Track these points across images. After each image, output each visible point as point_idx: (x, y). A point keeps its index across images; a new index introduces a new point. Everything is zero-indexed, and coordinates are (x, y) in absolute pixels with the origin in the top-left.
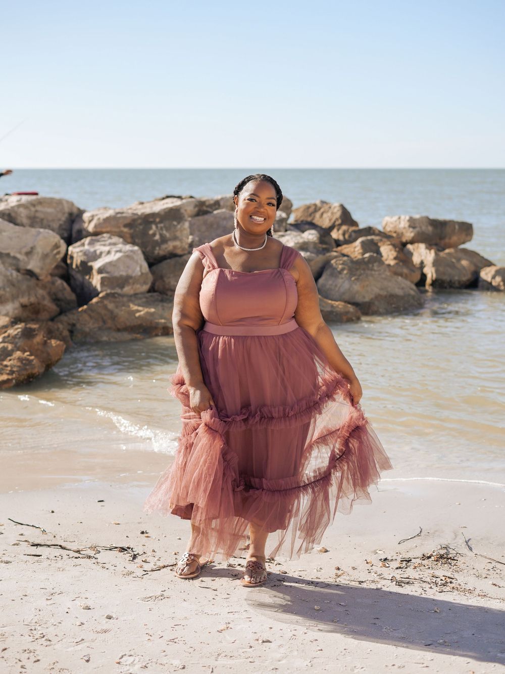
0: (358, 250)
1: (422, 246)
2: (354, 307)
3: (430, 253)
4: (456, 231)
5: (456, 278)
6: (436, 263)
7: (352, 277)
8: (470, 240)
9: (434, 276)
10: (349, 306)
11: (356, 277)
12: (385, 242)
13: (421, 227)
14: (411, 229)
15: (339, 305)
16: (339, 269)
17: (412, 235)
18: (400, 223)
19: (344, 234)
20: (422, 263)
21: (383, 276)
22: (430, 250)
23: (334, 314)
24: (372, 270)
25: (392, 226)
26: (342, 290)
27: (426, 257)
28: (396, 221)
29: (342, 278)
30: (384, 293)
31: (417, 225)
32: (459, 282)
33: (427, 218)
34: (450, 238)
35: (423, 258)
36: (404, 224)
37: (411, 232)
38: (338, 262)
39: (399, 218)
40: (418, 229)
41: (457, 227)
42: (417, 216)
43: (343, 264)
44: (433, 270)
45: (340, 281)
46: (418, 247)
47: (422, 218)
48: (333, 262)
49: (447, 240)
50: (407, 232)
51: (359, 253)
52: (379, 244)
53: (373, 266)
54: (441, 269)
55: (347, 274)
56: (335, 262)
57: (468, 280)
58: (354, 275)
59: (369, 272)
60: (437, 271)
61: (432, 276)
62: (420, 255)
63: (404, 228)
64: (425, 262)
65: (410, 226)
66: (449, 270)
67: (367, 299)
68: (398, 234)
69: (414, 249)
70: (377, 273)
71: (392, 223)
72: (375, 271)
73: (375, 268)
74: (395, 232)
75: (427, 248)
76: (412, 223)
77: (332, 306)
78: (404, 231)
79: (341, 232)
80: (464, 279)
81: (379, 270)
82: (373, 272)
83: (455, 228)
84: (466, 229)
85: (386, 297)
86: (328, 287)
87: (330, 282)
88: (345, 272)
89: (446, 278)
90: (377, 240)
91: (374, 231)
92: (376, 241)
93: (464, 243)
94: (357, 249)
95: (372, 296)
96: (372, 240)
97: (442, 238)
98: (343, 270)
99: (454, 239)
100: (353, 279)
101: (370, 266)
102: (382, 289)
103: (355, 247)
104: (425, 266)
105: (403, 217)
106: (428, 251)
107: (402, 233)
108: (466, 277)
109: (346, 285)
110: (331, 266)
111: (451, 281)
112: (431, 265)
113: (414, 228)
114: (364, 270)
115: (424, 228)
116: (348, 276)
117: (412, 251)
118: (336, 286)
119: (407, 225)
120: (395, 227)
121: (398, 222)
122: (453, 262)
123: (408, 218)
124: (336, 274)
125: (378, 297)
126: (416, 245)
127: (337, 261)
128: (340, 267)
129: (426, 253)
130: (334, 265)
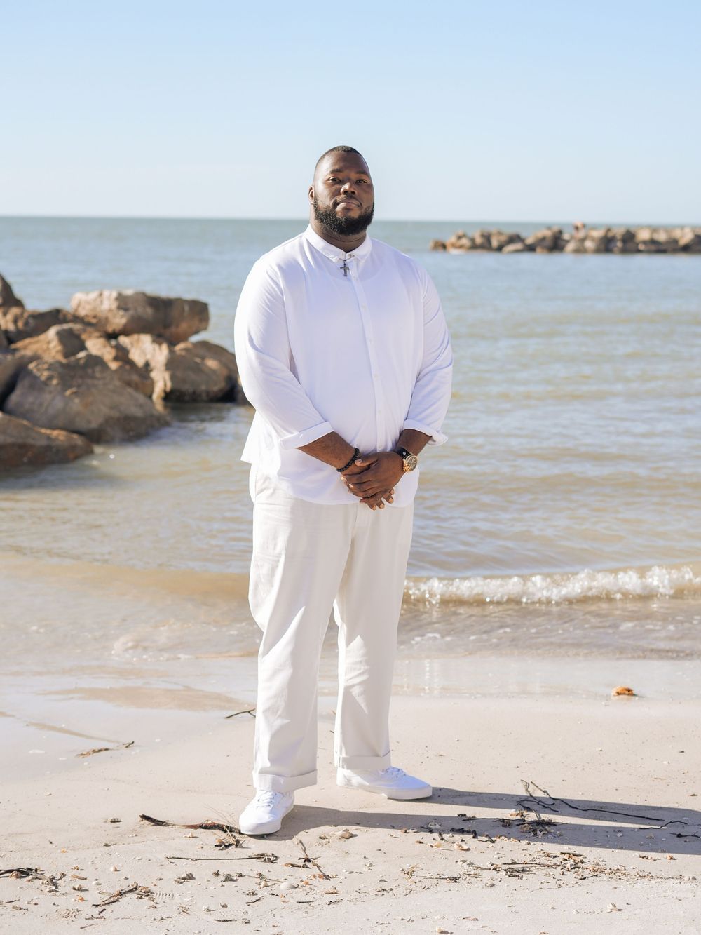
0: (55, 347)
1: (146, 339)
2: (82, 438)
3: (160, 349)
4: (186, 314)
5: (203, 387)
6: (171, 365)
7: (66, 390)
8: (205, 329)
9: (169, 385)
10: (75, 436)
11: (74, 390)
12: (90, 333)
13: (136, 309)
14: (121, 313)
15: (59, 435)
16: (43, 378)
17: (124, 321)
18: (102, 302)
19: (15, 321)
20: (147, 364)
21: (111, 387)
22: (160, 344)
23: (54, 450)
24: (93, 377)
25: (88, 307)
26: (51, 411)
27: (153, 356)
28: (95, 300)
29: (50, 392)
30: (115, 414)
31: (130, 305)
32: (208, 393)
33: (144, 294)
34: (177, 326)
35: (149, 357)
36: (108, 304)
37: (122, 317)
38: (40, 366)
39: (101, 295)
40: (131, 312)
41: (187, 308)
42: (129, 292)
43: (48, 369)
44: (167, 375)
45: (47, 397)
46: (138, 341)
47: (137, 294)
48: (32, 366)
49: (173, 329)
50: (115, 317)
51: (58, 352)
52: (83, 337)
53: (94, 372)
54: (179, 374)
55: (58, 384)
56: (36, 366)
57: (221, 390)
58: (70, 387)
59: (89, 381)
60: (172, 378)
61: (165, 385)
62: (144, 352)
63: (110, 310)
64: (153, 364)
65: (119, 308)
66: (192, 376)
67: (94, 425)
68: (100, 320)
69: (132, 344)
70: (101, 382)
71: (88, 303)
72: (98, 379)
73: (98, 375)
74: (95, 317)
75: (154, 341)
76: (123, 303)
77: (49, 438)
78: (110, 315)
79: (10, 317)
80: (216, 388)
81: (104, 378)
82: (96, 382)
83: (183, 311)
84: (199, 311)
85: (118, 419)
86: (27, 406)
87: (31, 399)
88: (55, 382)
89: (187, 388)
90: (78, 330)
91: (65, 316)
92: (77, 332)
93: (197, 332)
94: (52, 345)
95: (101, 420)
96: (70, 331)
97: (167, 326)
98: (50, 378)
99: (184, 326)
100: (68, 393)
101: (90, 371)
102: (112, 408)
103: (49, 342)
104: (152, 370)
105: (106, 293)
106: (156, 346)
107: (107, 319)
108: (218, 386)
109: (59, 403)
110: (30, 373)
111: (194, 393)
112: (163, 368)
113: (126, 310)
114: (81, 377)
115: (140, 310)
116: (59, 388)
117: (129, 347)
118: (41, 404)
119: (114, 305)
120: (94, 309)
121: (98, 302)
122: (197, 363)
123: (114, 294)
124: (38, 386)
125: (108, 421)
126: (135, 337)
127: (38, 364)
128: (46, 374)
129: (154, 350)
130: (35, 371)
